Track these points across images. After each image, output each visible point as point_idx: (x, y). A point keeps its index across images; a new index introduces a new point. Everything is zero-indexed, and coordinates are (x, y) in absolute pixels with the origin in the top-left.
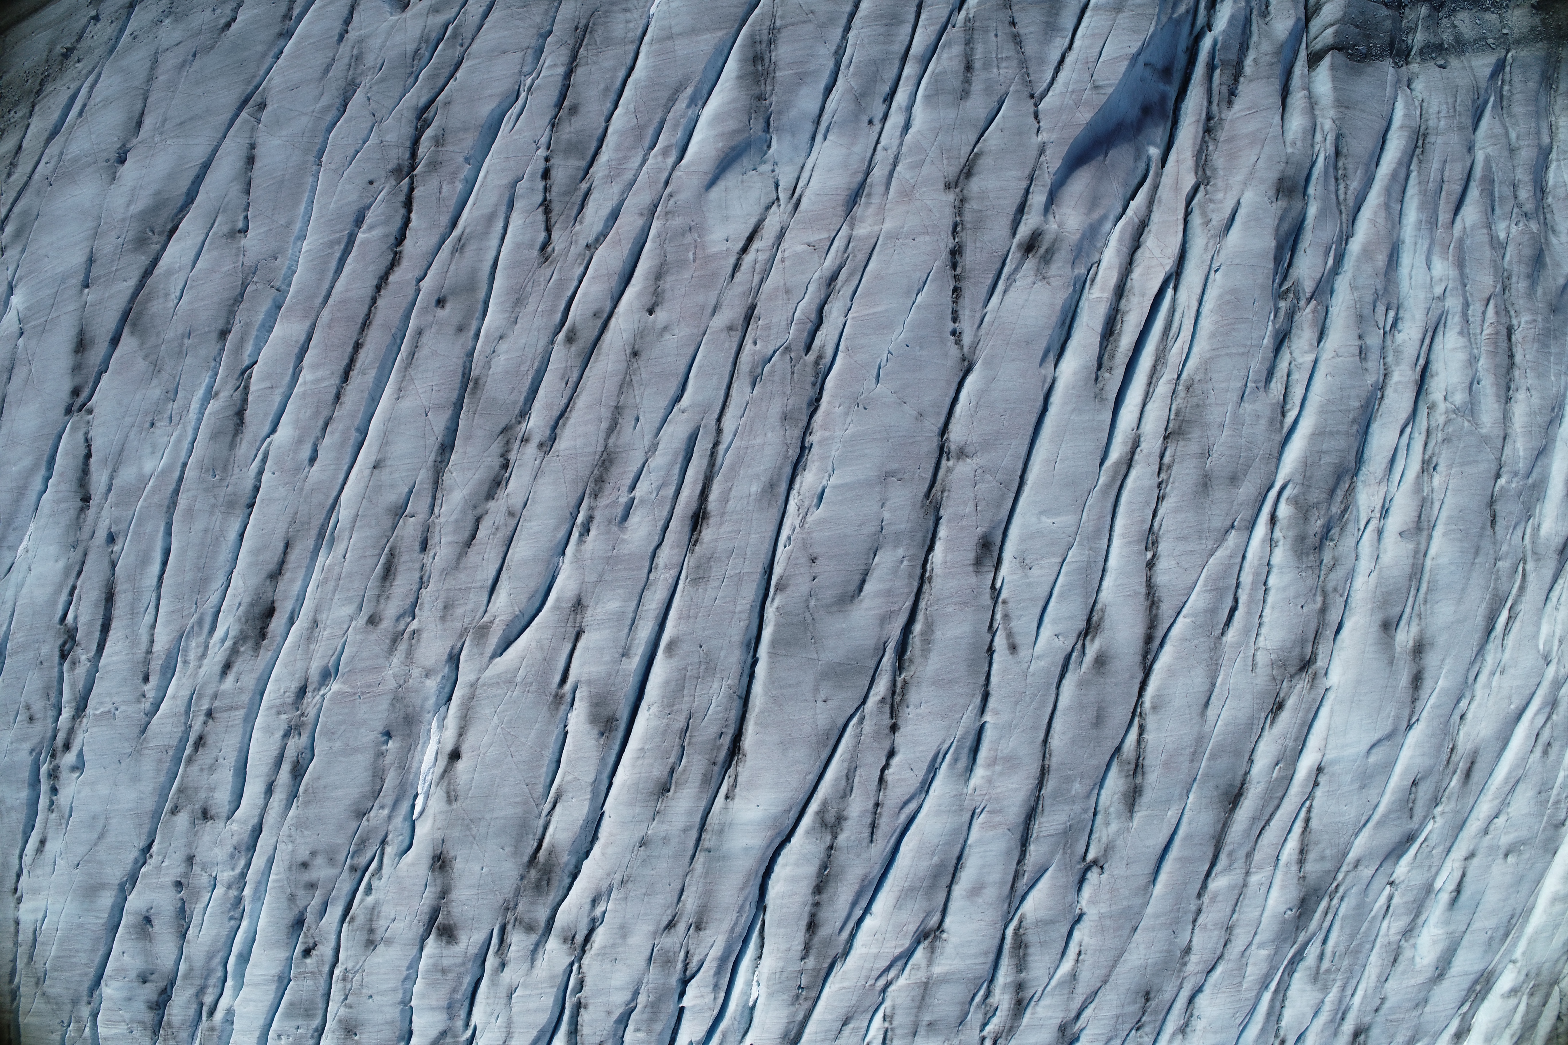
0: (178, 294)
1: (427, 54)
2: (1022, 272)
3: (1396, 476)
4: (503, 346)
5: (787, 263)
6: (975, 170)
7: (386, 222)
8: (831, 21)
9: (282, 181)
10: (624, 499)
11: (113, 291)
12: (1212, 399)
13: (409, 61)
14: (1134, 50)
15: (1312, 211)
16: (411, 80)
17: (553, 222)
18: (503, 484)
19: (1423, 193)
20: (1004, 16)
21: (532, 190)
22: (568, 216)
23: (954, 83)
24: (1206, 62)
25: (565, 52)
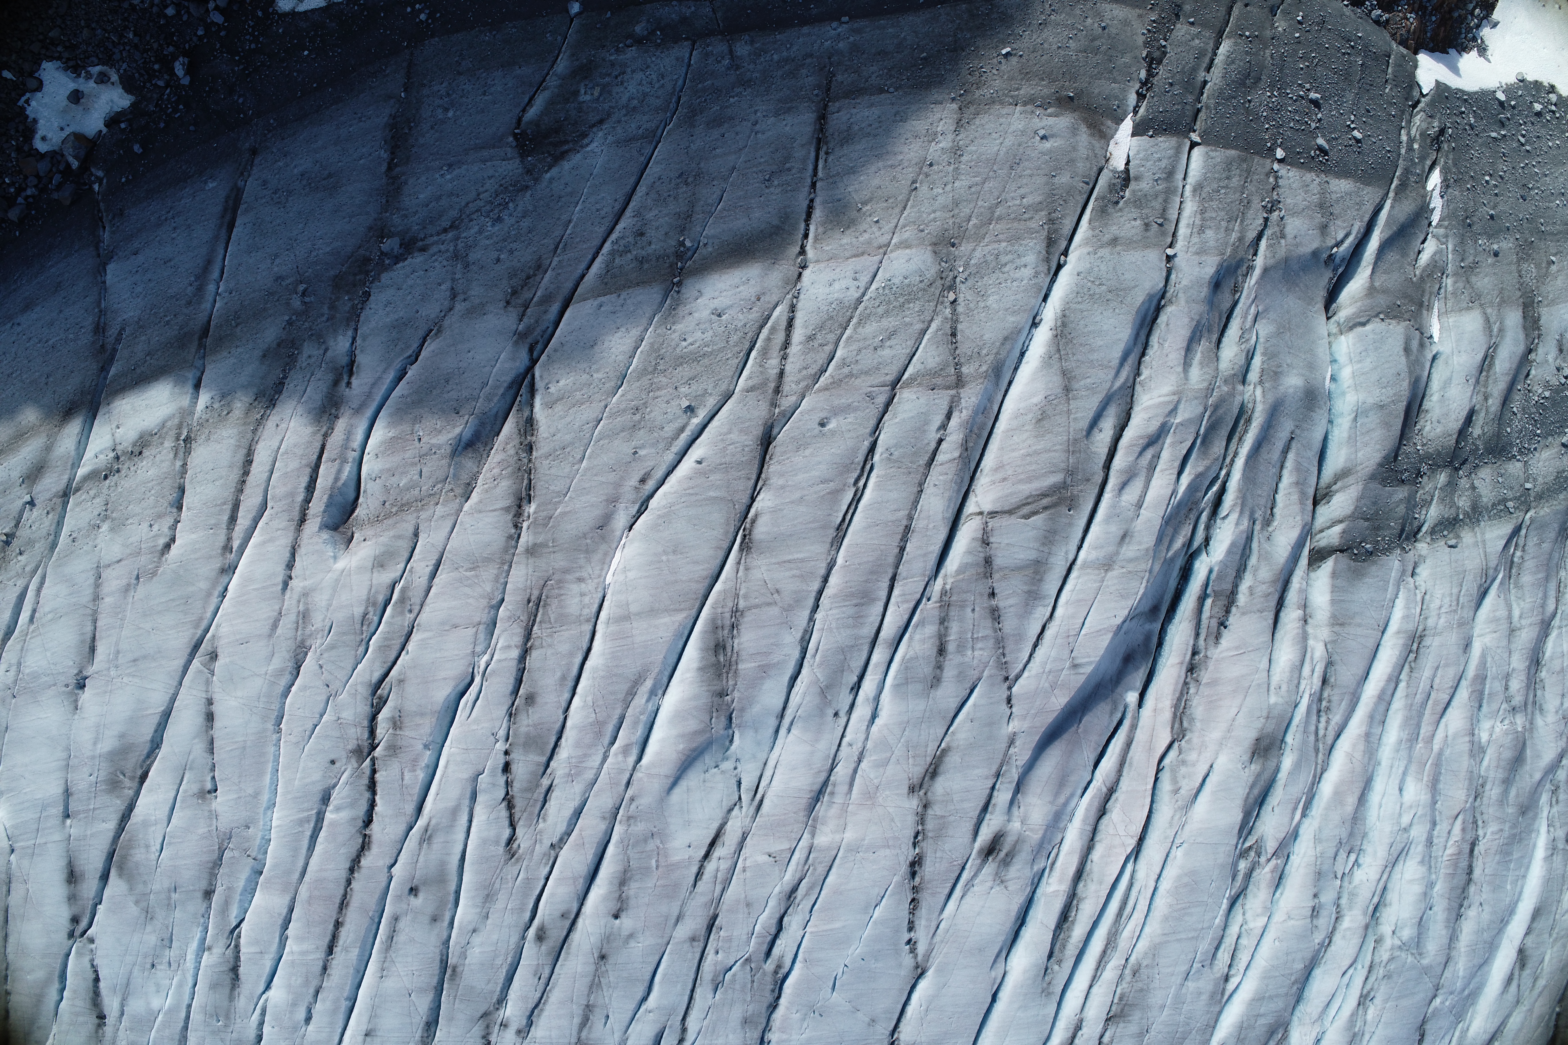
0: (158, 847)
1: (376, 619)
2: (981, 877)
3: (1332, 1011)
4: (477, 939)
5: (748, 874)
6: (942, 769)
7: (353, 805)
8: (798, 601)
9: (244, 748)
11: (94, 830)
12: (1156, 984)
13: (358, 626)
14: (1119, 620)
15: (1287, 762)
16: (362, 649)
17: (516, 819)
19: (1409, 707)
20: (983, 587)
21: (494, 785)
22: (531, 814)
23: (927, 670)
24: (1197, 595)
25: (518, 631)
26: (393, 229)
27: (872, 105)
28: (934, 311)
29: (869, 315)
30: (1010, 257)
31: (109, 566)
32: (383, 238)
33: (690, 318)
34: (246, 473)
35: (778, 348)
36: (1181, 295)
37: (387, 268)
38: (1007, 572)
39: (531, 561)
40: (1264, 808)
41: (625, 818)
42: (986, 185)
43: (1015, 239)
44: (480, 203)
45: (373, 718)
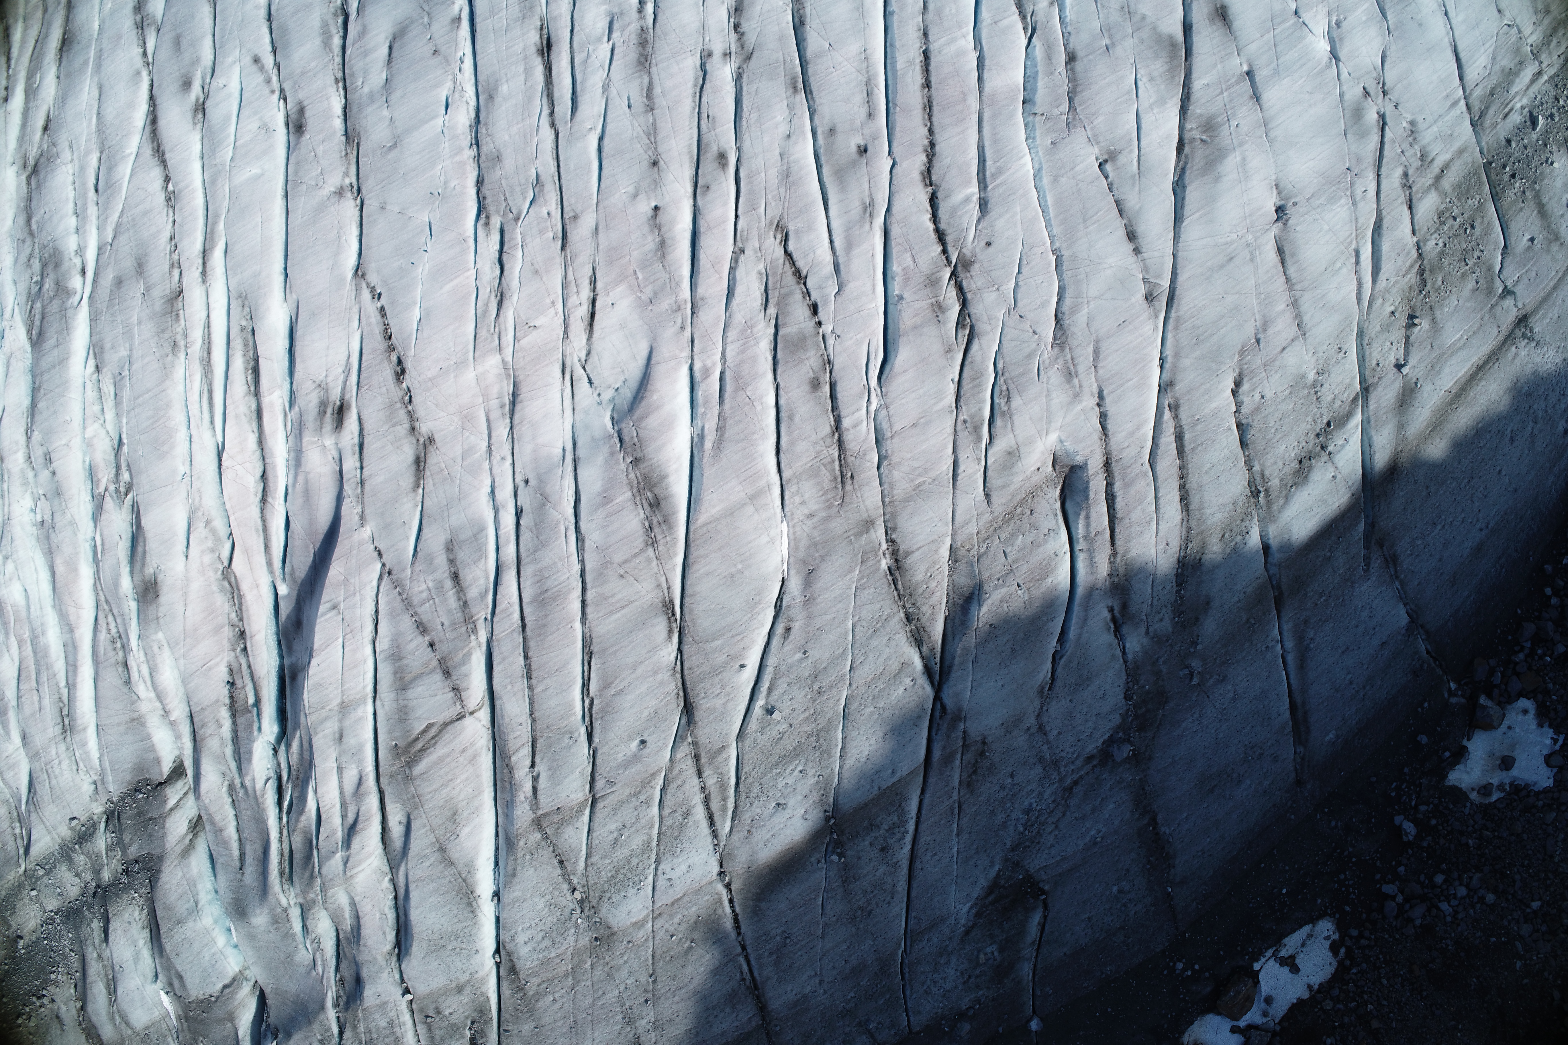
0: (1140, 84)
1: (997, 401)
2: (340, 382)
4: (783, 129)
5: (548, 301)
6: (413, 469)
7: (954, 210)
8: (600, 575)
9: (1084, 221)
10: (616, 35)
11: (1215, 72)
12: (153, 343)
13: (1012, 387)
14: (314, 662)
15: (126, 584)
16: (1000, 366)
17: (787, 263)
18: (732, 11)
19: (49, 667)
20: (443, 648)
21: (820, 288)
22: (775, 274)
23: (462, 555)
24: (262, 704)
25: (852, 445)
26: (1128, 766)
27: (723, 1034)
28: (587, 877)
29: (643, 853)
30: (543, 946)
31: (1293, 340)
32: (1134, 755)
33: (804, 793)
34: (1182, 487)
35: (713, 796)
36: (384, 964)
37: (1119, 728)
38: (427, 670)
39: (865, 515)
40: (130, 534)
41: (683, 307)
42: (591, 1001)
43: (545, 963)
44: (1051, 820)
45: (964, 304)
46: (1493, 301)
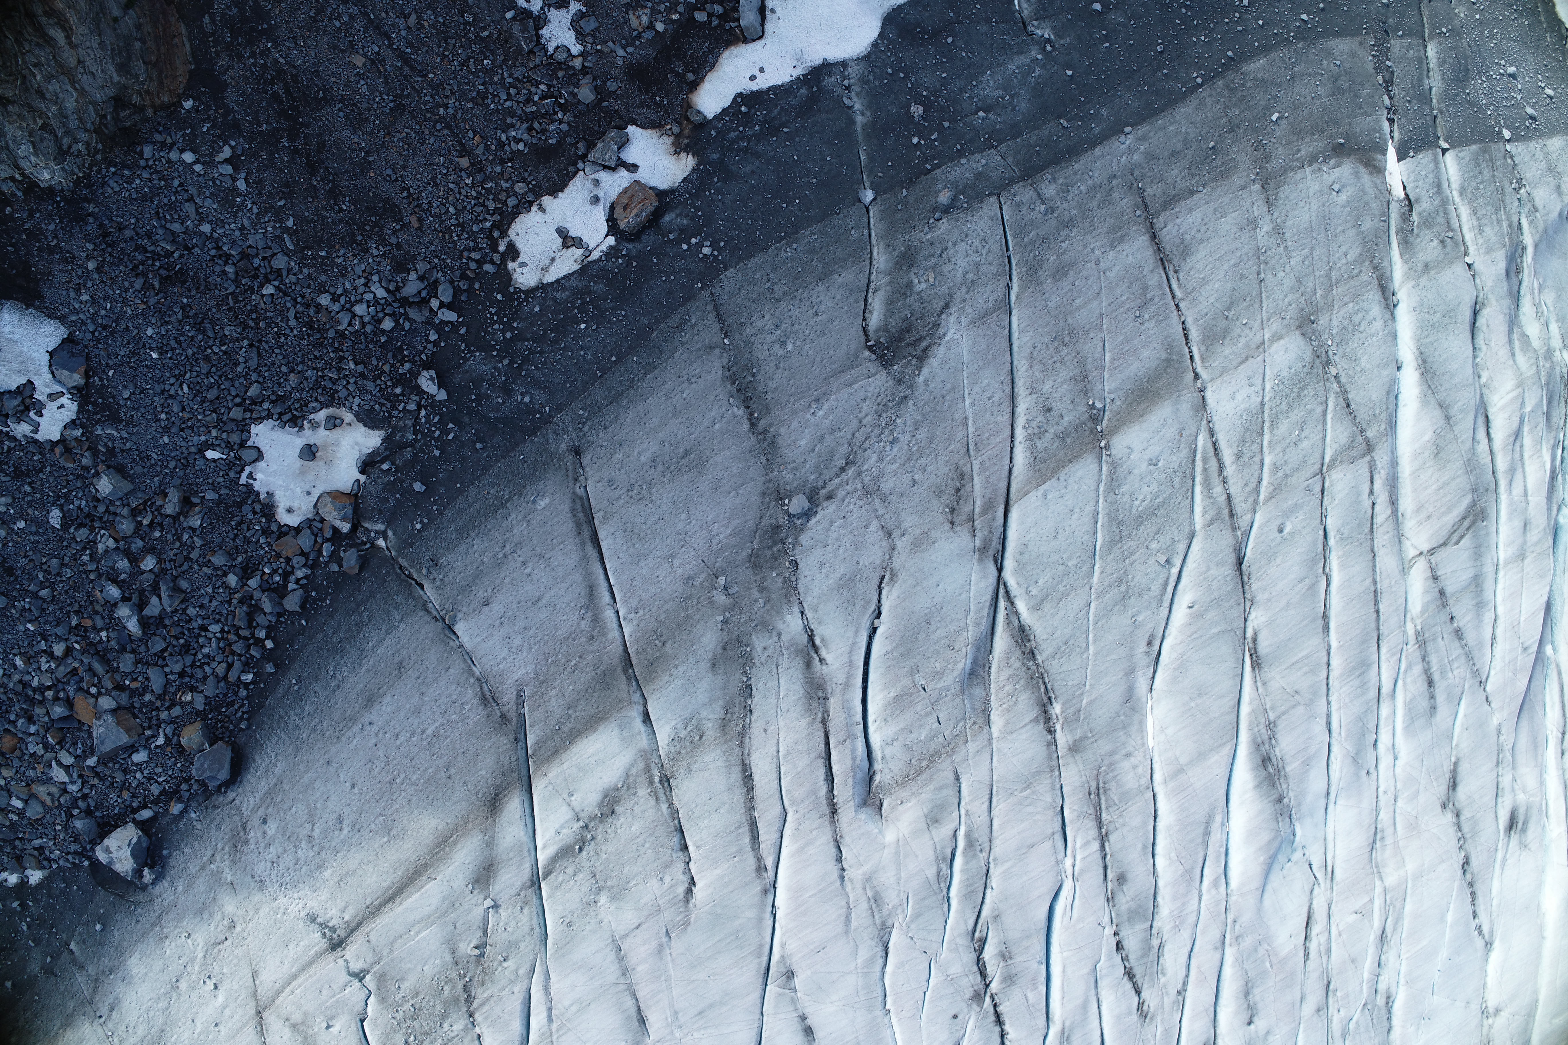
1: (948, 871)
2: (1510, 851)
5: (1344, 936)
6: (1458, 779)
8: (1314, 694)
13: (936, 887)
16: (944, 905)
17: (1139, 985)
20: (1444, 617)
21: (1113, 966)
22: (1152, 974)
23: (1423, 704)
25: (1090, 824)
26: (788, 487)
27: (1191, 210)
28: (1325, 390)
29: (1277, 414)
30: (1360, 315)
31: (627, 935)
32: (783, 501)
33: (1132, 476)
34: (750, 789)
35: (1216, 474)
36: (1490, 296)
37: (801, 530)
38: (1457, 595)
39: (1078, 757)
41: (1233, 941)
42: (1314, 254)
43: (1356, 297)
44: (867, 429)
45: (979, 960)
46: (376, 968)
